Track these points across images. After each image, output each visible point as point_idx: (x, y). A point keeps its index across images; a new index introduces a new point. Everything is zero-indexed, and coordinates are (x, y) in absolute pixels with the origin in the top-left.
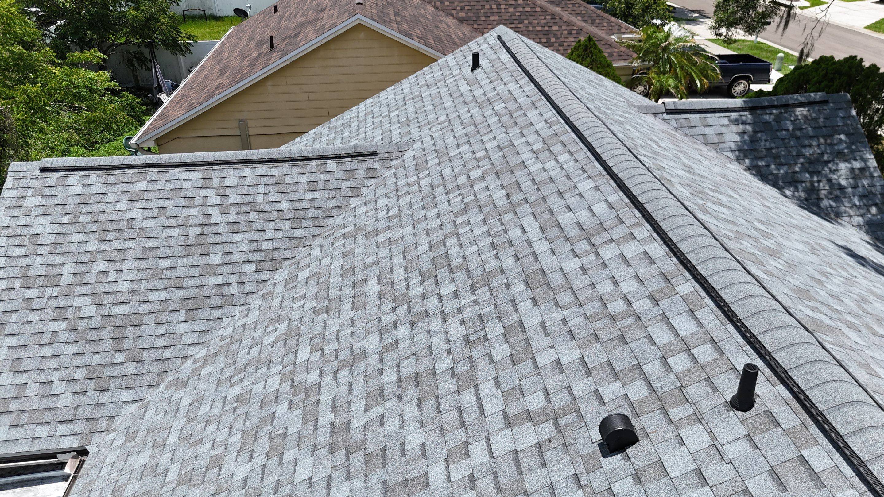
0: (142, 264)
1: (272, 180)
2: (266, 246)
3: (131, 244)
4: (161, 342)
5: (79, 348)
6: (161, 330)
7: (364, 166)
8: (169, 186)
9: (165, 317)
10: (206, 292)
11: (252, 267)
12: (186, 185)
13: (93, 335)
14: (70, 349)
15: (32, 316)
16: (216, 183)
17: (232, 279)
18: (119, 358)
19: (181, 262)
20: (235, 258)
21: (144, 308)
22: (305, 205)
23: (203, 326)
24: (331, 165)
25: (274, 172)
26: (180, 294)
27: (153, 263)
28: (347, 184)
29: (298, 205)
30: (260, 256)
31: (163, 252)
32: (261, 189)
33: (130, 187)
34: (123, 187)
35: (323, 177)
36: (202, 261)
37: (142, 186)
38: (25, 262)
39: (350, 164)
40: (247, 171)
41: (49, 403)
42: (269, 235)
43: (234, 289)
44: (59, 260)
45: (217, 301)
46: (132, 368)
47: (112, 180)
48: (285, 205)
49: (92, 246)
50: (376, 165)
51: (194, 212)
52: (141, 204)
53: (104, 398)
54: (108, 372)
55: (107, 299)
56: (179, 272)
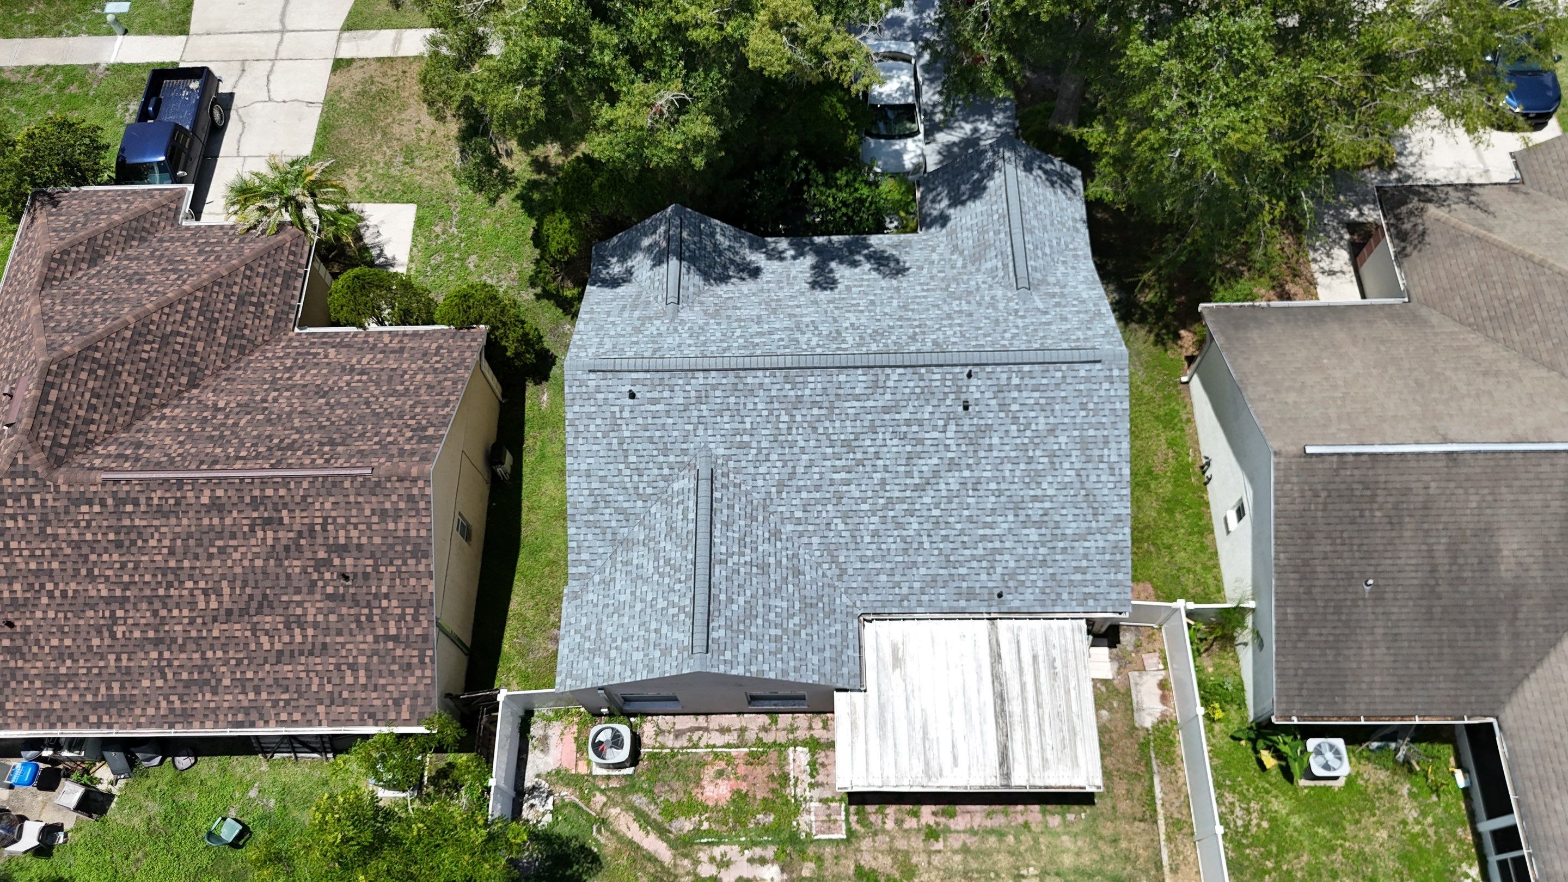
0: (773, 596)
1: (724, 528)
2: (767, 535)
3: (760, 602)
4: (814, 587)
5: (815, 623)
6: (808, 587)
7: (719, 477)
8: (724, 583)
9: (802, 585)
10: (790, 565)
11: (778, 543)
12: (724, 573)
13: (809, 617)
14: (815, 627)
15: (797, 647)
16: (724, 557)
17: (784, 553)
18: (820, 605)
19: (772, 577)
20: (772, 550)
21: (797, 595)
22: (743, 513)
23: (808, 568)
24: (717, 495)
25: (718, 526)
26: (790, 578)
27: (772, 591)
28: (731, 489)
29: (743, 517)
30: (773, 539)
31: (766, 586)
32: (730, 534)
33: (723, 604)
34: (722, 607)
35: (725, 500)
36: (773, 567)
37: (723, 597)
38: (767, 654)
39: (717, 484)
40: (717, 540)
41: (839, 634)
42: (760, 533)
43: (790, 552)
44: (767, 637)
45: (795, 561)
46: (826, 599)
47: (717, 614)
48: (742, 523)
49: (760, 621)
50: (719, 471)
51: (742, 570)
52: (735, 597)
53: (838, 611)
54: (827, 609)
55: (791, 611)
56: (778, 578)
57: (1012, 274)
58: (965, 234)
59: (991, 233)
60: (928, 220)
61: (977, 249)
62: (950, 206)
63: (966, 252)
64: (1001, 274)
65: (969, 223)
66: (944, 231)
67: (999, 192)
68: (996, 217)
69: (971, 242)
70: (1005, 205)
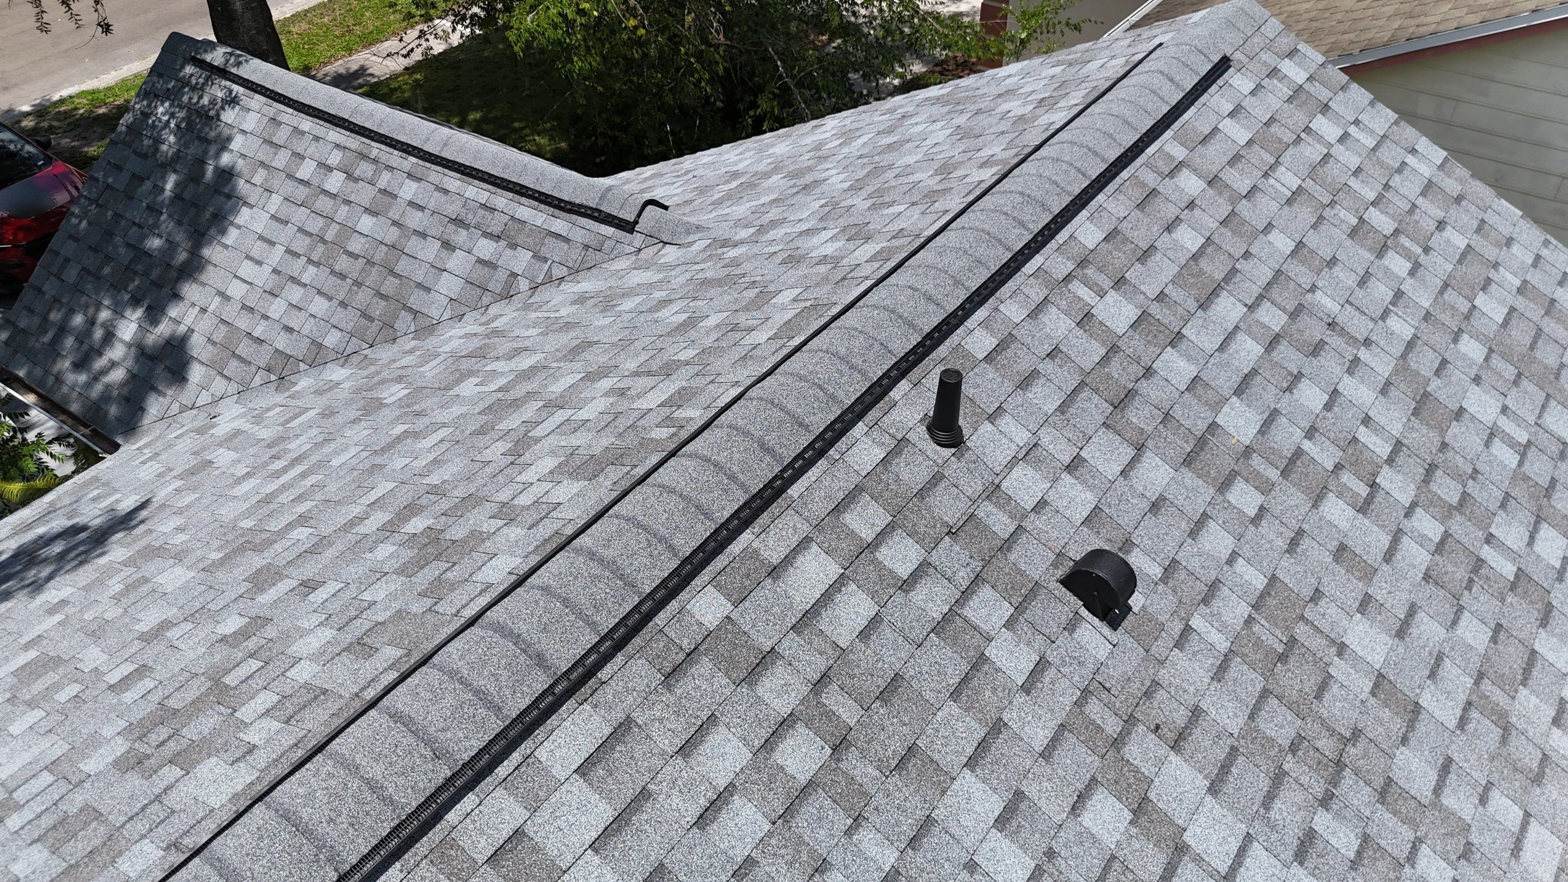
57: (560, 224)
58: (276, 309)
59: (366, 223)
60: (113, 410)
61: (362, 297)
62: (154, 314)
63: (332, 339)
64: (521, 260)
65: (262, 276)
66: (196, 373)
67: (281, 136)
68: (335, 182)
69: (319, 306)
70: (336, 135)
